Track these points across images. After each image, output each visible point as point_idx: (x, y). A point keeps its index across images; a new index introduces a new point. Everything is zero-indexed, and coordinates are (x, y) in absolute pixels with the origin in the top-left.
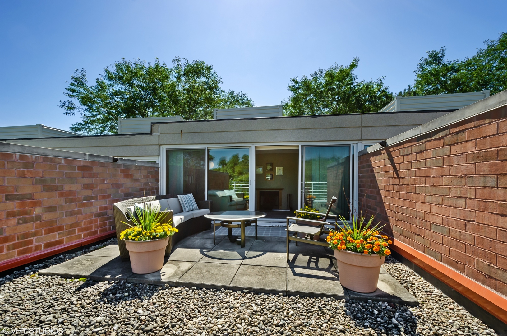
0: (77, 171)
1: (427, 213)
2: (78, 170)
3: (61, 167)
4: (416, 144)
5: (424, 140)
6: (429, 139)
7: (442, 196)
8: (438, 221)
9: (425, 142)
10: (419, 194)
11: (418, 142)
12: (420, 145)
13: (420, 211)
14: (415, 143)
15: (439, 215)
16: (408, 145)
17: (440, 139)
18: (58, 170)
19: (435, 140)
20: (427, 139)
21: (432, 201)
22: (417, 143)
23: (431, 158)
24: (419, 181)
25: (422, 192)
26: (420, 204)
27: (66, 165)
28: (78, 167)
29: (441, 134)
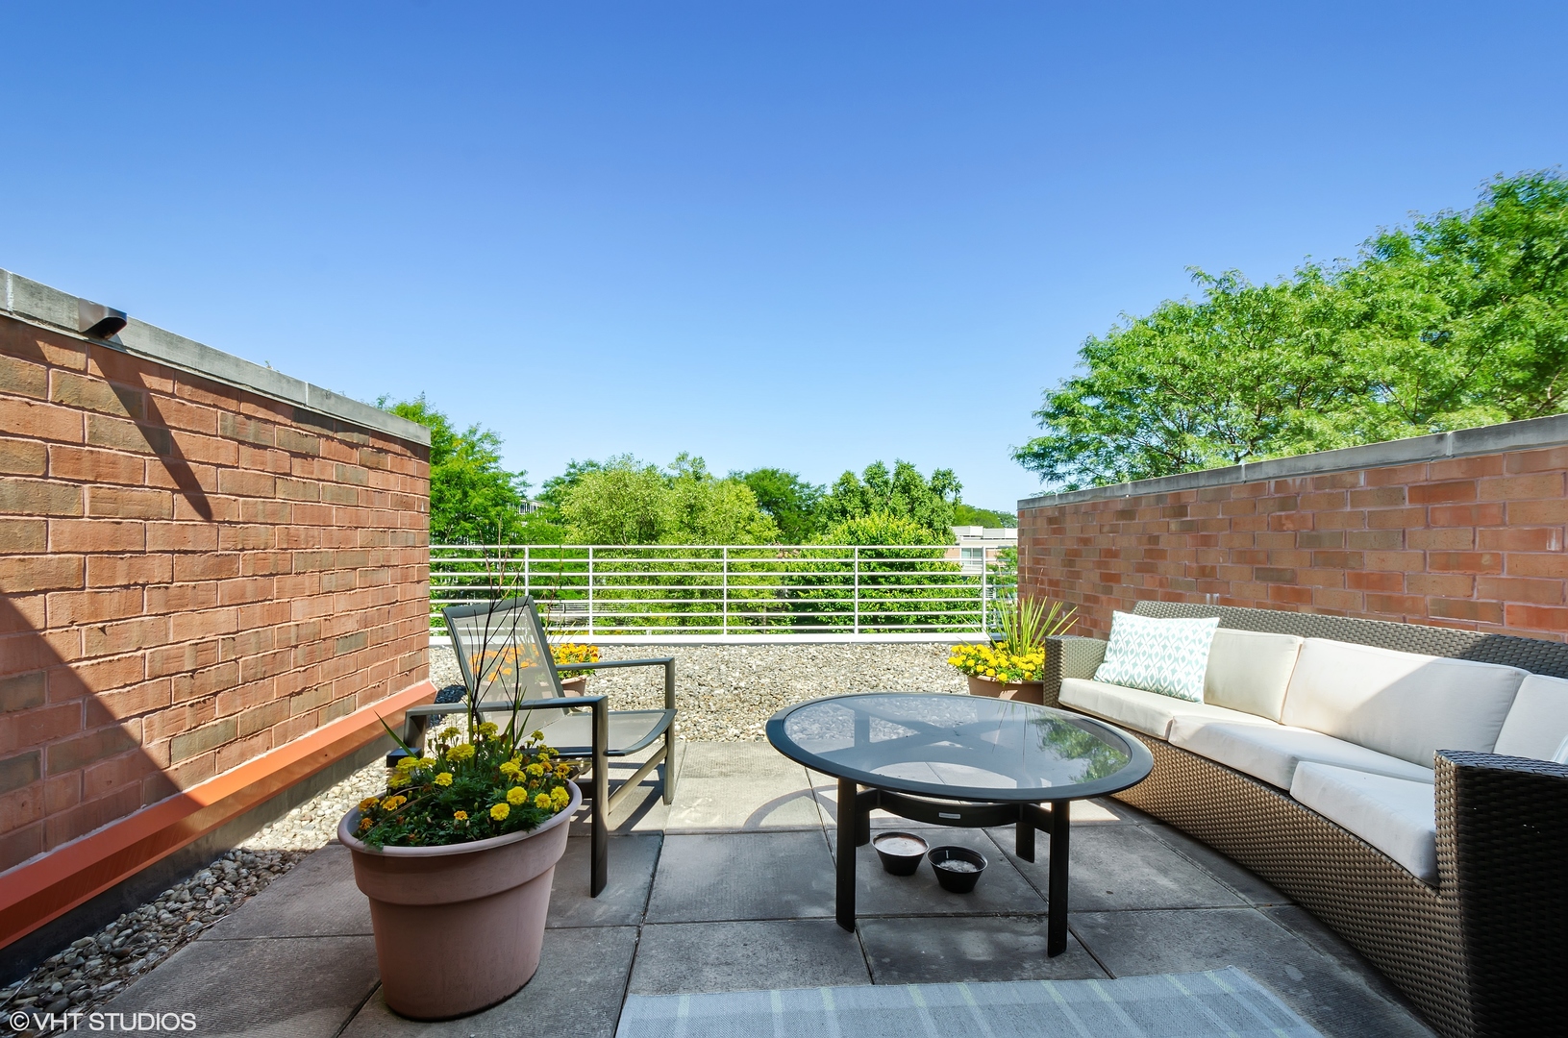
0: (1407, 505)
1: (326, 620)
2: (1411, 501)
3: (1358, 498)
4: (291, 426)
5: (317, 429)
6: (330, 434)
7: (355, 569)
8: (350, 625)
9: (320, 436)
10: (304, 573)
11: (300, 425)
12: (306, 435)
13: (308, 621)
14: (289, 422)
15: (352, 613)
16: (262, 413)
17: (352, 446)
18: (1348, 509)
19: (341, 442)
20: (326, 432)
21: (336, 586)
22: (294, 424)
23: (332, 482)
24: (302, 537)
25: (312, 567)
26: (306, 602)
27: (1369, 488)
28: (1411, 489)
29: (355, 437)
